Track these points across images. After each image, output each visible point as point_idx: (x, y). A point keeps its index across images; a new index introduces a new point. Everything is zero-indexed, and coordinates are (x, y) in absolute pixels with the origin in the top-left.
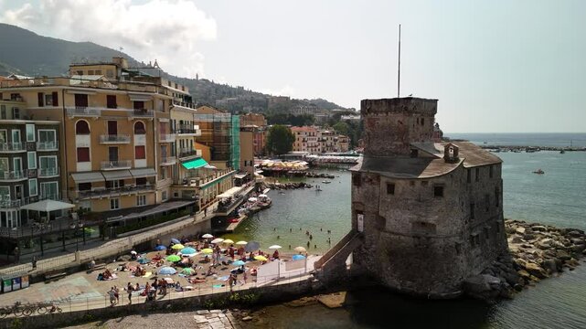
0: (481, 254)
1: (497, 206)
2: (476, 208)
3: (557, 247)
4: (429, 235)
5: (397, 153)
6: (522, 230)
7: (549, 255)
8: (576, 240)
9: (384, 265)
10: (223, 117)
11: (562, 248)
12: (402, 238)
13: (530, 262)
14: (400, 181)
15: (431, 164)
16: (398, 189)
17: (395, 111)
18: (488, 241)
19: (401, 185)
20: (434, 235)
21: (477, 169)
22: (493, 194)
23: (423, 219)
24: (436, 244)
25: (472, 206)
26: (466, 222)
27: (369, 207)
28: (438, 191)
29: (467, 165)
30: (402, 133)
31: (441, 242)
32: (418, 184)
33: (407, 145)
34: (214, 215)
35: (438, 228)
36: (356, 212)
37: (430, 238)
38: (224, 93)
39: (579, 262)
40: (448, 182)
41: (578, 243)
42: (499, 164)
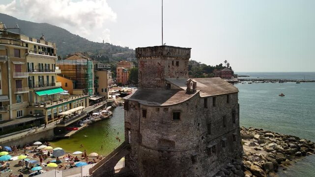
0: (218, 160)
1: (234, 122)
2: (212, 126)
3: (277, 150)
4: (169, 150)
5: (157, 86)
6: (257, 136)
7: (271, 157)
8: (292, 145)
9: (141, 171)
10: (82, 62)
11: (281, 152)
12: (151, 151)
13: (254, 164)
14: (150, 108)
15: (176, 94)
16: (149, 114)
17: (155, 56)
18: (224, 149)
19: (150, 111)
20: (173, 150)
21: (214, 98)
22: (230, 115)
23: (165, 137)
24: (175, 157)
25: (209, 125)
26: (202, 138)
27: (134, 126)
28: (176, 116)
29: (202, 95)
30: (160, 71)
31: (179, 155)
32: (161, 110)
33: (163, 80)
34: (55, 126)
35: (176, 144)
36: (127, 129)
37: (170, 151)
38: (117, 50)
39: (291, 163)
40: (183, 109)
41: (293, 147)
42: (236, 93)
